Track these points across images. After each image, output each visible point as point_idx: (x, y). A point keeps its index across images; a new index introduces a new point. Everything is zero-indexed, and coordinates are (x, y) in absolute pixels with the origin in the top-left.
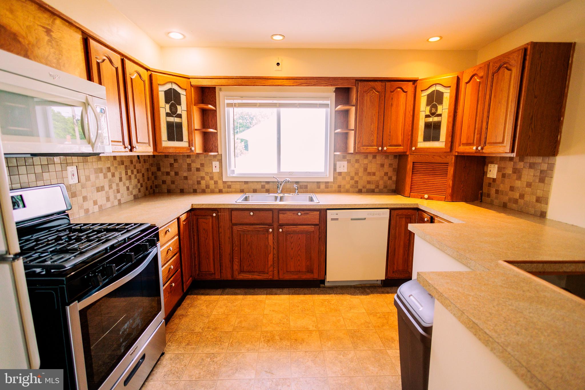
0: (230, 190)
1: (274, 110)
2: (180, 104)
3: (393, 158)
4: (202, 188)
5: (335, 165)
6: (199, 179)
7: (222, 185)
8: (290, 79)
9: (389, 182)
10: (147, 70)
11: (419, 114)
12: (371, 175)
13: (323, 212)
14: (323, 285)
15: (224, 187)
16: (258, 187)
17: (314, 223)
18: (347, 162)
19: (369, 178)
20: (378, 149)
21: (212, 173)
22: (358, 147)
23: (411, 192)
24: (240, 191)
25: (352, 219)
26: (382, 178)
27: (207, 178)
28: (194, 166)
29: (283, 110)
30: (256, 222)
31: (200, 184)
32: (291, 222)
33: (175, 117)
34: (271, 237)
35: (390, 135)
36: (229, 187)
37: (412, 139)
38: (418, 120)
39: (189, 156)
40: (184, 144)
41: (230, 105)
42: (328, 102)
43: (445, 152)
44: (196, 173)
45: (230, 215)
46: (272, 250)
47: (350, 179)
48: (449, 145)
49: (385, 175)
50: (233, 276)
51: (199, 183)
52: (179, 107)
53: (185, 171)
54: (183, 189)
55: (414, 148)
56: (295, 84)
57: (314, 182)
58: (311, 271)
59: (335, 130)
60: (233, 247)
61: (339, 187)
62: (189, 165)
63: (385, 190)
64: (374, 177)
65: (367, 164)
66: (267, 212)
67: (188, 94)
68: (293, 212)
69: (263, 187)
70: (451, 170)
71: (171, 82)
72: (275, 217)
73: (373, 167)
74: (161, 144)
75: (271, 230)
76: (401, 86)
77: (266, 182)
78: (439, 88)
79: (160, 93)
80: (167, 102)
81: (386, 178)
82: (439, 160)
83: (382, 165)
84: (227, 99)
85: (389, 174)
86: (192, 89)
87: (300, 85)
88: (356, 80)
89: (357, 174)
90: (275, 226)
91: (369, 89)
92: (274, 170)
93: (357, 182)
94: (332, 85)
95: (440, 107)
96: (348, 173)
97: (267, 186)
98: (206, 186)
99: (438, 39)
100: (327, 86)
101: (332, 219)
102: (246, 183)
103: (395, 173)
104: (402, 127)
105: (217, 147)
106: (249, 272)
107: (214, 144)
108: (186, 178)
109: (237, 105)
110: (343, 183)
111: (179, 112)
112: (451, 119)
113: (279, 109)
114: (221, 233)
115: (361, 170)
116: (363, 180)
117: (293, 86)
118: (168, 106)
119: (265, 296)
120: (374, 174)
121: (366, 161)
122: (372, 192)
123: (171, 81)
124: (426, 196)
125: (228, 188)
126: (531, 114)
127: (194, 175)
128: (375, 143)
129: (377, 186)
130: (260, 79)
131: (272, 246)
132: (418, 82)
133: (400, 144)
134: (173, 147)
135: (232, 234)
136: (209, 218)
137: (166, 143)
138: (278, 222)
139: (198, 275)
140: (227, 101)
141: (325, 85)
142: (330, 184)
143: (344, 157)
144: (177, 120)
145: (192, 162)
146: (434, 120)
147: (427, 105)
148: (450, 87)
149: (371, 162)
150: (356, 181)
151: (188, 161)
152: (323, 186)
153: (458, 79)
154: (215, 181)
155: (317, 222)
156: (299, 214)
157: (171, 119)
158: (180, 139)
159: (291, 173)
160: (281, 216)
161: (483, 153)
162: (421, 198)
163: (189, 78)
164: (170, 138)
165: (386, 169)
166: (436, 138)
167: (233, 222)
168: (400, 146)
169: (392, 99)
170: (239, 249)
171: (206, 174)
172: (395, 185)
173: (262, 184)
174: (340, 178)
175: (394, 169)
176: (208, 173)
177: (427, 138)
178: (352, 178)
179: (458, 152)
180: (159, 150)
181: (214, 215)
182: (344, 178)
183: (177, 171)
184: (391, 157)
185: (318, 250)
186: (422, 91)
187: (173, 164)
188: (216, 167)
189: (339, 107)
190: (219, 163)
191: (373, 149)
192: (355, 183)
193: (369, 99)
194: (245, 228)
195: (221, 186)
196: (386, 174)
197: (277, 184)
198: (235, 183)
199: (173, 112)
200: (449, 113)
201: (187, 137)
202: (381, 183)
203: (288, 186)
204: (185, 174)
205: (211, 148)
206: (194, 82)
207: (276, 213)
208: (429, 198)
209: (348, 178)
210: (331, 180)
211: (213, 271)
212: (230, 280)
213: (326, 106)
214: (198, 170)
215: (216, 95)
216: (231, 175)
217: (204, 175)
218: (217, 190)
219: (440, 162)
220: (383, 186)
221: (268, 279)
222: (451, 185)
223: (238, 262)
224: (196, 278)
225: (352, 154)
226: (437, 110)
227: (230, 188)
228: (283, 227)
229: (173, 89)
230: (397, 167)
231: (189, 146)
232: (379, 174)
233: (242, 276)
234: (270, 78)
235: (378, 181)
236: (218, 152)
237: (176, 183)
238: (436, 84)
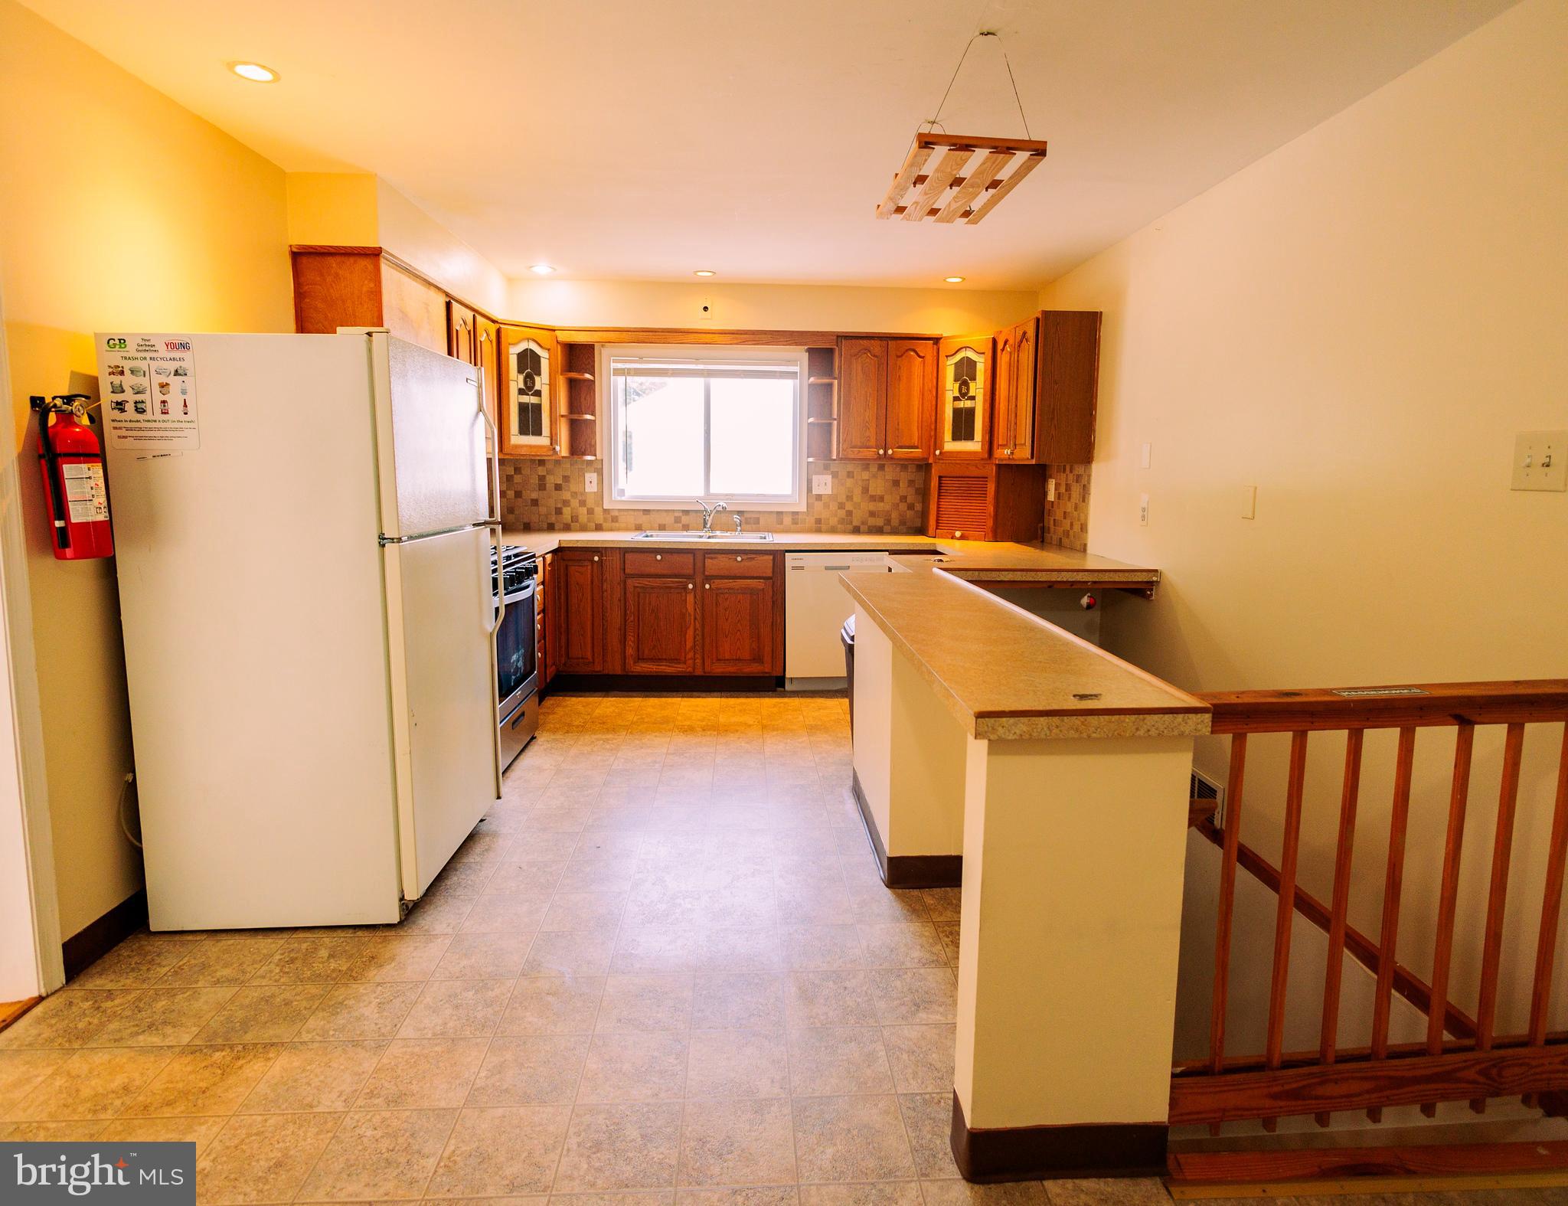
0: (617, 525)
1: (700, 382)
2: (539, 374)
3: (914, 471)
4: (565, 522)
5: (809, 482)
6: (559, 506)
7: (602, 517)
8: (725, 334)
9: (910, 514)
10: (494, 321)
11: (944, 394)
12: (875, 501)
13: (778, 556)
14: (782, 689)
15: (605, 520)
16: (669, 520)
17: (764, 575)
18: (831, 476)
19: (872, 506)
20: (878, 454)
21: (584, 493)
22: (843, 450)
23: (937, 529)
24: (634, 528)
25: (827, 568)
26: (896, 506)
27: (575, 503)
28: (551, 480)
29: (715, 382)
30: (665, 572)
31: (561, 513)
32: (726, 573)
33: (532, 395)
34: (690, 598)
35: (898, 429)
36: (615, 519)
37: (934, 438)
38: (944, 404)
39: (542, 462)
40: (543, 441)
41: (618, 372)
42: (796, 369)
43: (982, 459)
44: (554, 493)
45: (622, 562)
46: (692, 621)
47: (837, 508)
48: (987, 447)
49: (901, 501)
50: (625, 667)
51: (559, 511)
52: (537, 379)
53: (534, 490)
54: (529, 524)
55: (938, 452)
56: (735, 342)
57: (772, 512)
58: (757, 659)
59: (808, 418)
60: (625, 615)
61: (818, 521)
62: (542, 478)
63: (903, 528)
64: (882, 504)
65: (869, 480)
66: (685, 556)
67: (553, 357)
68: (730, 556)
69: (677, 520)
70: (991, 488)
71: (528, 339)
72: (699, 564)
73: (878, 487)
74: (510, 440)
75: (691, 586)
76: (914, 347)
77: (683, 511)
78: (971, 354)
79: (511, 356)
80: (520, 371)
81: (903, 507)
82: (975, 472)
83: (896, 483)
84: (615, 361)
85: (910, 499)
86: (559, 347)
87: (743, 342)
88: (838, 336)
89: (849, 498)
90: (699, 580)
91: (859, 352)
92: (699, 492)
93: (850, 513)
94: (801, 344)
95: (972, 385)
96: (831, 497)
97: (685, 519)
98: (572, 517)
99: (960, 280)
100: (789, 345)
101: (794, 568)
102: (646, 512)
103: (920, 498)
104: (919, 416)
105: (595, 446)
106: (653, 660)
107: (588, 442)
108: (535, 502)
109: (632, 372)
110: (824, 515)
111: (537, 387)
112: (988, 405)
113: (707, 379)
114: (606, 591)
115: (858, 491)
116: (862, 509)
117: (731, 344)
118: (521, 378)
119: (680, 699)
120: (881, 499)
121: (866, 475)
122: (879, 531)
123: (528, 337)
124: (958, 534)
125: (613, 521)
126: (1052, 406)
127: (550, 498)
128: (873, 442)
129: (888, 522)
130: (676, 332)
131: (692, 613)
132: (942, 340)
133: (916, 444)
134: (526, 446)
135: (625, 593)
136: (586, 564)
137: (517, 439)
138: (704, 573)
139: (565, 664)
140: (613, 365)
141: (785, 343)
142: (800, 517)
143: (826, 468)
144: (534, 400)
145: (547, 474)
146: (966, 406)
147: (956, 380)
148: (983, 353)
149: (874, 476)
150: (847, 511)
151: (541, 471)
152: (787, 520)
153: (995, 342)
154: (588, 510)
155: (769, 573)
156: (739, 559)
157: (525, 399)
158: (538, 432)
159: (729, 496)
160: (708, 562)
161: (1013, 459)
162: (952, 538)
163: (554, 330)
164: (523, 430)
165: (903, 488)
166: (970, 436)
167: (628, 571)
168: (917, 447)
169: (900, 367)
170: (636, 619)
171: (572, 496)
172: (920, 520)
173: (677, 514)
174: (818, 505)
175: (917, 489)
176: (576, 493)
177: (956, 437)
178: (841, 506)
179: (1000, 460)
180: (506, 451)
181: (596, 558)
182: (826, 506)
183: (519, 489)
184: (912, 468)
185: (771, 620)
186: (947, 356)
187: (512, 476)
188: (591, 482)
189: (812, 379)
190: (598, 475)
191: (870, 453)
192: (847, 516)
193: (860, 368)
194: (645, 581)
195: (599, 517)
196: (903, 499)
197: (702, 514)
198: (626, 513)
199: (528, 388)
200: (984, 395)
201: (549, 429)
202: (894, 515)
203: (724, 518)
204: (534, 495)
205: (584, 447)
206: (565, 337)
207: (699, 557)
208: (962, 538)
209: (833, 506)
210: (803, 508)
211: (589, 655)
212: (619, 675)
213: (793, 375)
214: (558, 487)
215: (594, 354)
216: (619, 498)
217: (570, 498)
218: (593, 525)
219: (976, 476)
220: (897, 521)
221: (685, 672)
222: (992, 513)
223: (633, 642)
224: (560, 669)
225: (834, 460)
226: (968, 389)
227: (617, 521)
228: (712, 581)
229: (530, 350)
230: (922, 486)
231: (551, 444)
232: (891, 499)
233: (641, 667)
234: (691, 331)
235: (889, 511)
236: (596, 456)
237: (516, 512)
238: (966, 347)
